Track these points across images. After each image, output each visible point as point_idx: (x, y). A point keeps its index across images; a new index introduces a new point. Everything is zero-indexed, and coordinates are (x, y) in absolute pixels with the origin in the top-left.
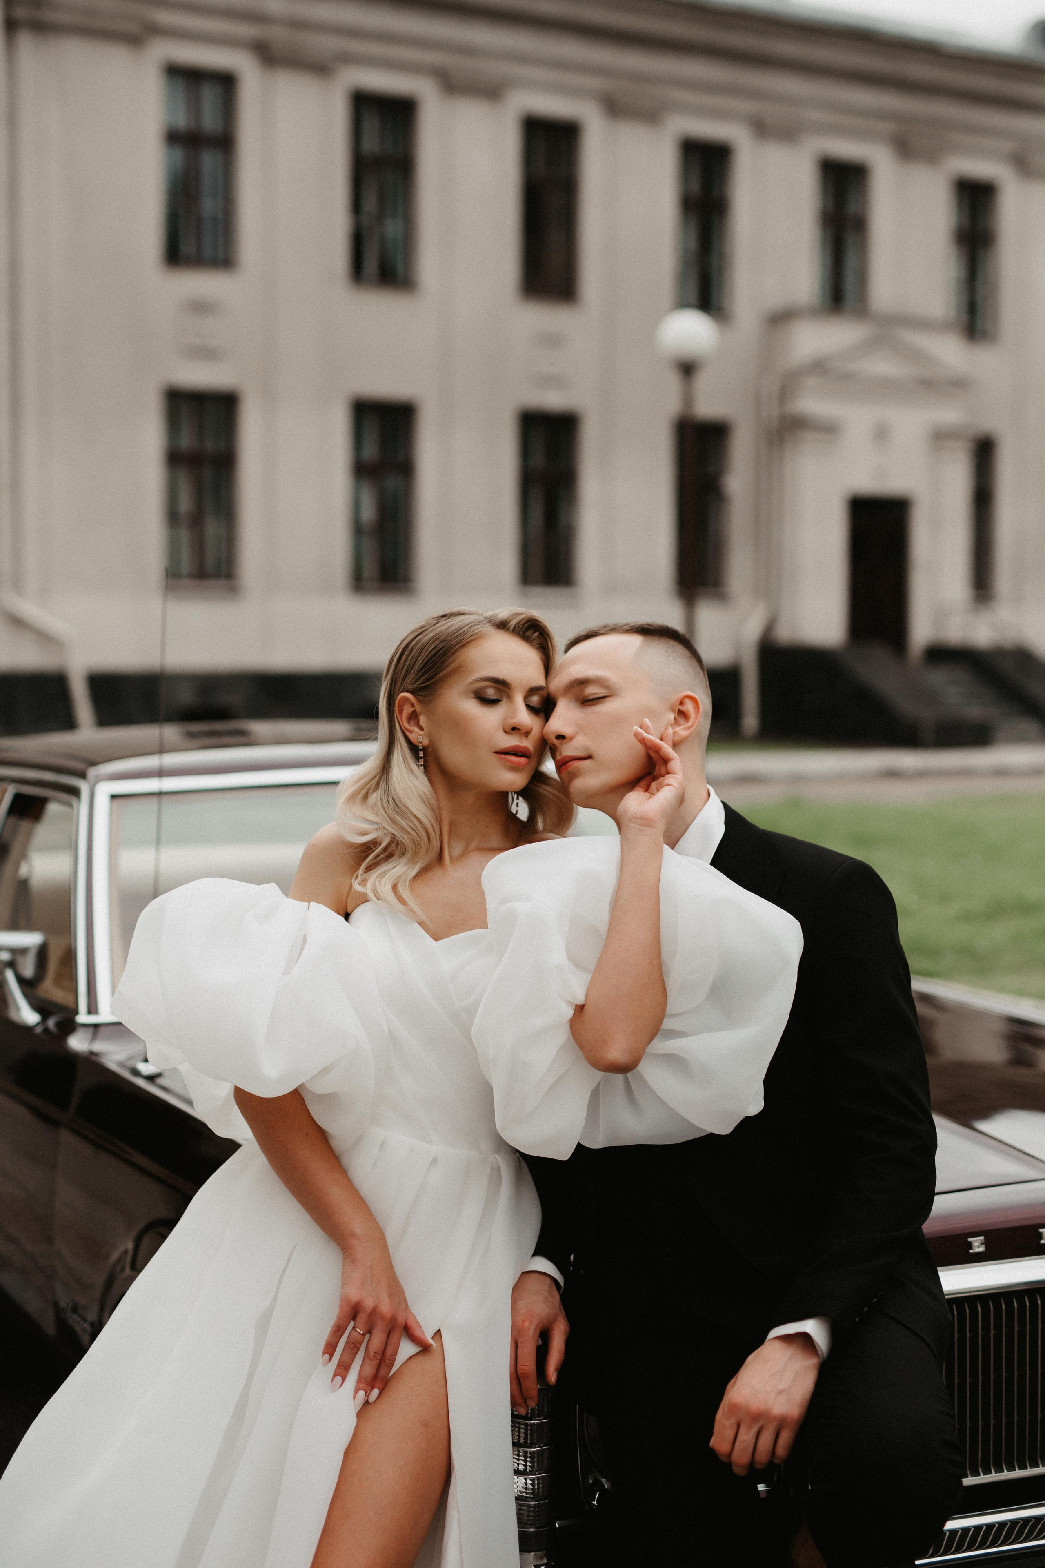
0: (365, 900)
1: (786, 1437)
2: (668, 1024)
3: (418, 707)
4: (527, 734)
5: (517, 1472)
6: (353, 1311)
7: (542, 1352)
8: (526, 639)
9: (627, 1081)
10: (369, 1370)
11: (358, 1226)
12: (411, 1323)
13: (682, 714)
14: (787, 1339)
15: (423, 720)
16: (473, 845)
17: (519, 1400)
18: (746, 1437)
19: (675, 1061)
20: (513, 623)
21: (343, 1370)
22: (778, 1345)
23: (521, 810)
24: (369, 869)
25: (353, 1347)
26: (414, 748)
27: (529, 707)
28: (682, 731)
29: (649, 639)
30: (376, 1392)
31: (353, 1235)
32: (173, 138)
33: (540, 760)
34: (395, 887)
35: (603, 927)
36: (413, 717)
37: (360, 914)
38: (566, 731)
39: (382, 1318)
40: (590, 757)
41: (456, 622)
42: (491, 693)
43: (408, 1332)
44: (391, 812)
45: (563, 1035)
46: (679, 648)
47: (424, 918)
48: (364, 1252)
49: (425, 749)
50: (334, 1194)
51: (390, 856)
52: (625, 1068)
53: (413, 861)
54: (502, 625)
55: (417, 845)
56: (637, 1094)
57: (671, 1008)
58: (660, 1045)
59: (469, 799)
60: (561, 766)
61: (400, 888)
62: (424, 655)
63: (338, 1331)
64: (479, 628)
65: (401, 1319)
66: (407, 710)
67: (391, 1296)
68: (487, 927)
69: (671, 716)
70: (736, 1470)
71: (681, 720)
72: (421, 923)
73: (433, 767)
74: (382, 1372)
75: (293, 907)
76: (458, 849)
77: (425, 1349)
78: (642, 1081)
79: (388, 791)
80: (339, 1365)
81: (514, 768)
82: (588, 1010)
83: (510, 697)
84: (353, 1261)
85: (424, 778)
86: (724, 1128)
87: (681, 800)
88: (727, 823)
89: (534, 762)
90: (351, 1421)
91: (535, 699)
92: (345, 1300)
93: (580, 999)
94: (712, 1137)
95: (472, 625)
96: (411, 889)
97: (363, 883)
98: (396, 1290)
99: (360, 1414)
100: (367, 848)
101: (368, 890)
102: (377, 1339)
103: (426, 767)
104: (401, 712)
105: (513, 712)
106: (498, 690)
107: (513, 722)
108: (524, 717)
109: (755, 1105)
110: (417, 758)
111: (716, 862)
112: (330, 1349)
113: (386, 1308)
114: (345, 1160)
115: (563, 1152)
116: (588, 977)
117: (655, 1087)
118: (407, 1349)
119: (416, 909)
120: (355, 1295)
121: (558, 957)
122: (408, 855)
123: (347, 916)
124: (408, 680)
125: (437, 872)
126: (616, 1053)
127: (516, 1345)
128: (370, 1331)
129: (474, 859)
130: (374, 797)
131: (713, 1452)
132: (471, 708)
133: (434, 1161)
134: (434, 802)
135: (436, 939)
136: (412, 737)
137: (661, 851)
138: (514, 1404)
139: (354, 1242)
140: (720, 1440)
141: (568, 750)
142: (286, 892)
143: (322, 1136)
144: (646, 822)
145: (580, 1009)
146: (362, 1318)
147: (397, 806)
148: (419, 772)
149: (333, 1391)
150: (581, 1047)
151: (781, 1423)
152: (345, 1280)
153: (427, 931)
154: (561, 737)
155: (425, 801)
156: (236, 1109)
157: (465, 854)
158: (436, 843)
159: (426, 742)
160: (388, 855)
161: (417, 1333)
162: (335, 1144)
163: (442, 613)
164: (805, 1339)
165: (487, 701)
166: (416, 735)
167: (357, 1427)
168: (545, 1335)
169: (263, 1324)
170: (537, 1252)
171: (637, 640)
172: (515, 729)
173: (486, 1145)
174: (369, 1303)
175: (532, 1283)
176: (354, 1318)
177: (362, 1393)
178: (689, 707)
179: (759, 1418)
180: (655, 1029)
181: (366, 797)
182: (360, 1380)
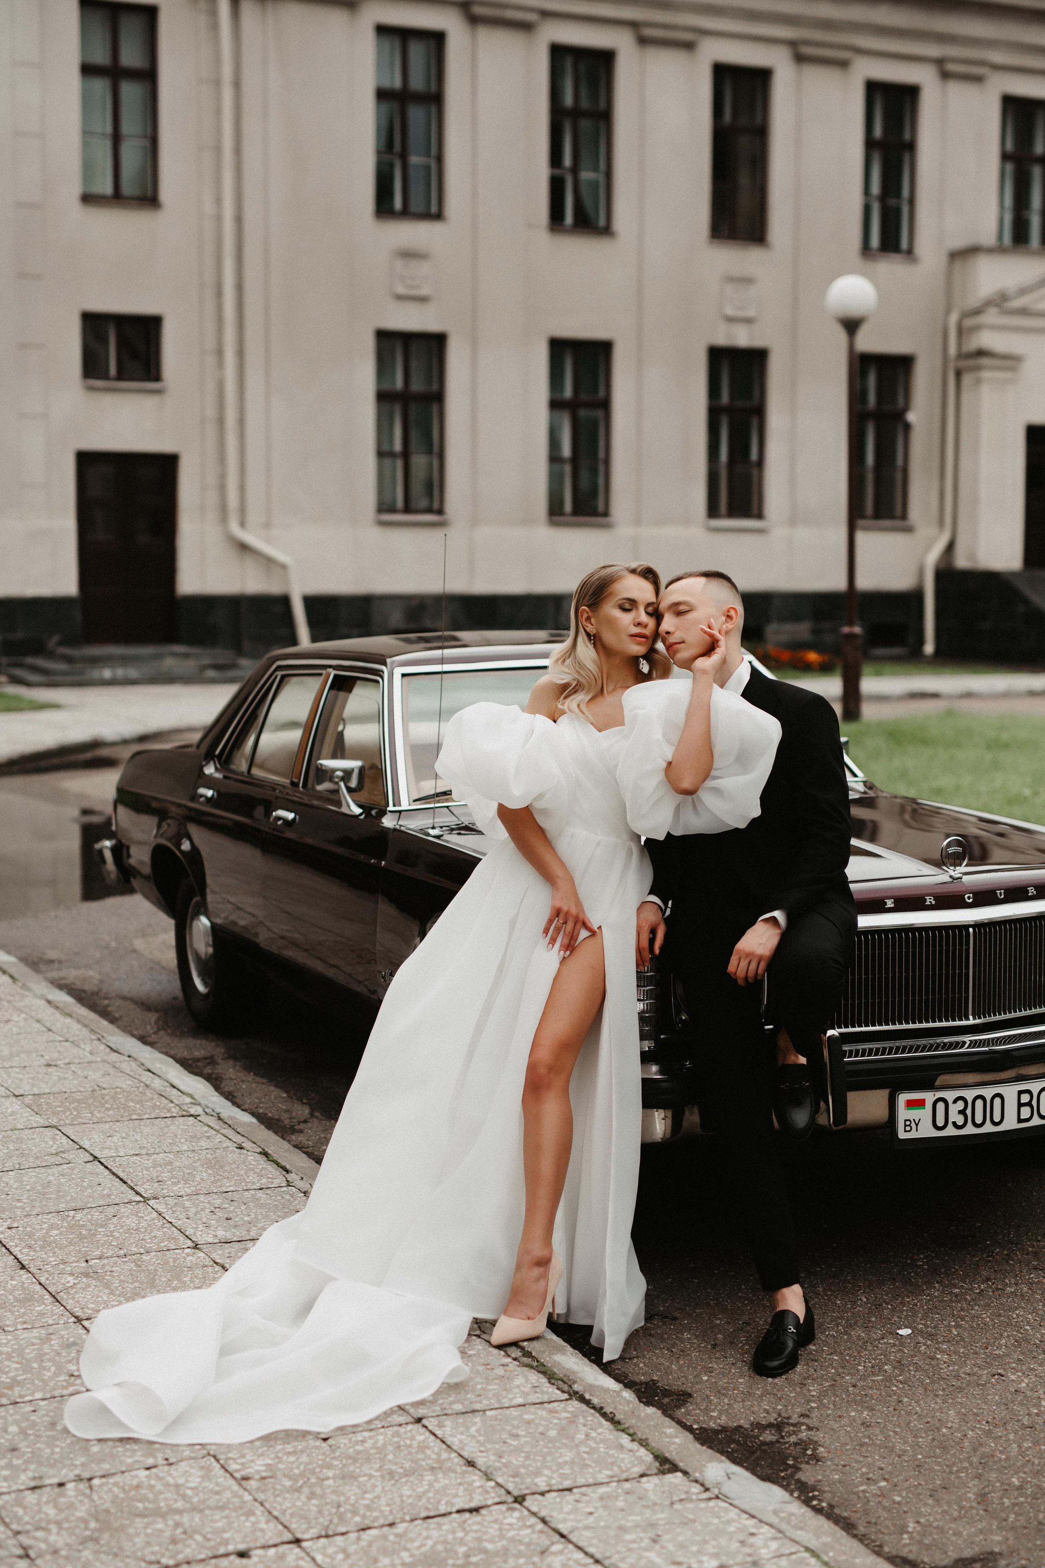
0: (563, 713)
1: (763, 965)
2: (713, 773)
3: (590, 614)
4: (646, 626)
5: (639, 1000)
6: (557, 912)
7: (652, 941)
8: (646, 578)
9: (693, 799)
10: (566, 941)
11: (559, 873)
12: (586, 921)
13: (729, 617)
14: (766, 920)
15: (593, 620)
16: (619, 685)
17: (640, 962)
18: (743, 964)
19: (717, 791)
20: (639, 570)
21: (553, 941)
22: (762, 923)
23: (645, 668)
24: (566, 698)
25: (558, 930)
26: (588, 635)
27: (647, 613)
28: (729, 625)
29: (710, 579)
30: (568, 952)
31: (558, 877)
32: (382, 95)
33: (654, 641)
34: (578, 706)
35: (682, 725)
36: (588, 619)
37: (562, 720)
38: (671, 629)
39: (572, 915)
40: (683, 642)
41: (609, 570)
42: (627, 606)
43: (585, 925)
44: (577, 668)
45: (661, 776)
46: (725, 583)
47: (592, 720)
48: (562, 884)
49: (594, 635)
50: (548, 857)
51: (575, 692)
52: (690, 792)
53: (588, 692)
54: (633, 571)
55: (590, 685)
56: (699, 808)
57: (715, 766)
58: (709, 783)
59: (616, 660)
60: (669, 647)
61: (581, 706)
62: (593, 587)
63: (550, 922)
64: (620, 573)
65: (581, 917)
66: (585, 615)
67: (576, 906)
68: (624, 725)
69: (724, 618)
70: (740, 982)
71: (729, 620)
72: (592, 724)
73: (599, 645)
74: (572, 942)
75: (528, 716)
76: (611, 688)
77: (593, 933)
78: (700, 800)
79: (575, 657)
80: (551, 939)
81: (639, 644)
82: (673, 763)
83: (637, 608)
84: (557, 890)
85: (593, 650)
86: (742, 825)
87: (724, 661)
88: (751, 675)
89: (650, 641)
90: (557, 965)
91: (650, 609)
92: (553, 907)
93: (670, 759)
94: (737, 830)
95: (618, 571)
96: (587, 706)
97: (563, 704)
98: (578, 904)
99: (561, 963)
100: (565, 687)
101: (565, 707)
102: (570, 926)
103: (594, 644)
104: (582, 616)
105: (638, 616)
106: (631, 604)
107: (638, 620)
108: (644, 618)
109: (756, 812)
110: (590, 640)
111: (744, 695)
112: (546, 931)
113: (573, 911)
114: (553, 843)
115: (661, 837)
116: (674, 748)
117: (706, 803)
118: (584, 934)
119: (590, 716)
120: (558, 904)
121: (658, 735)
122: (586, 690)
123: (555, 722)
124: (585, 600)
125: (600, 699)
126: (686, 784)
127: (638, 934)
128: (565, 923)
129: (619, 691)
130: (568, 662)
131: (728, 974)
132: (617, 613)
133: (599, 844)
134: (598, 662)
135: (600, 731)
136: (588, 629)
137: (711, 687)
138: (638, 966)
139: (558, 880)
140: (731, 968)
141: (672, 639)
142: (523, 710)
143: (542, 831)
144: (704, 672)
145: (670, 764)
146: (562, 916)
147: (580, 665)
148: (591, 647)
149: (548, 951)
150: (670, 782)
151: (760, 959)
152: (553, 898)
153: (596, 728)
154: (668, 633)
155: (594, 662)
156: (499, 821)
157: (614, 690)
158: (600, 683)
159: (594, 632)
160: (575, 691)
161: (589, 925)
162: (548, 835)
163: (603, 565)
164: (774, 920)
165: (626, 610)
166: (590, 629)
167: (559, 969)
168: (653, 931)
169: (513, 924)
170: (650, 893)
171: (703, 580)
172: (639, 624)
173: (625, 837)
174: (565, 908)
175: (648, 906)
176: (558, 916)
177: (562, 952)
178: (732, 613)
179: (749, 955)
180: (706, 776)
181: (564, 661)
182: (561, 946)
